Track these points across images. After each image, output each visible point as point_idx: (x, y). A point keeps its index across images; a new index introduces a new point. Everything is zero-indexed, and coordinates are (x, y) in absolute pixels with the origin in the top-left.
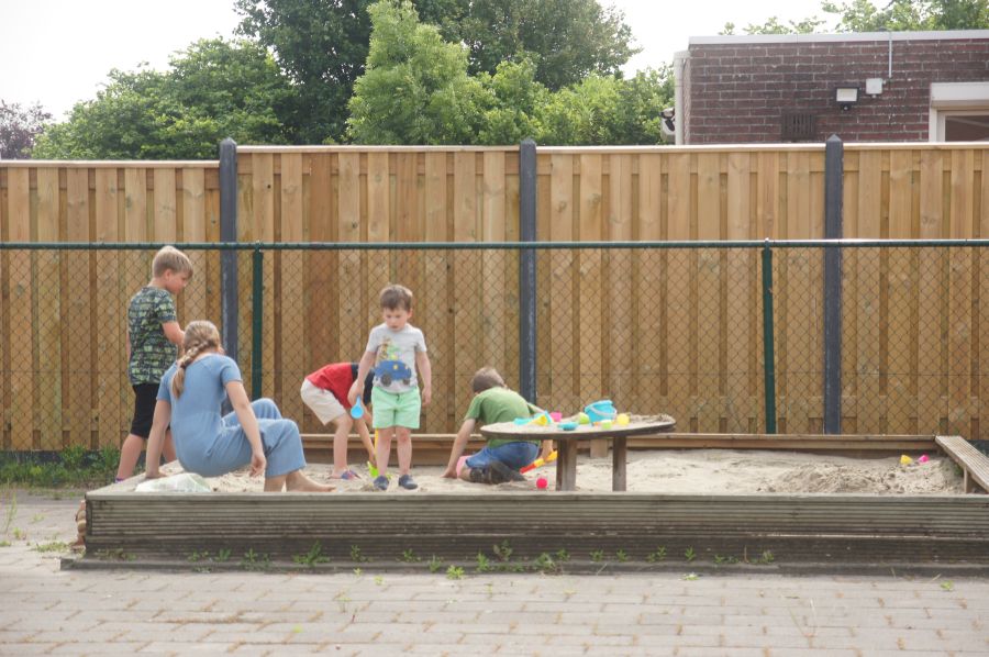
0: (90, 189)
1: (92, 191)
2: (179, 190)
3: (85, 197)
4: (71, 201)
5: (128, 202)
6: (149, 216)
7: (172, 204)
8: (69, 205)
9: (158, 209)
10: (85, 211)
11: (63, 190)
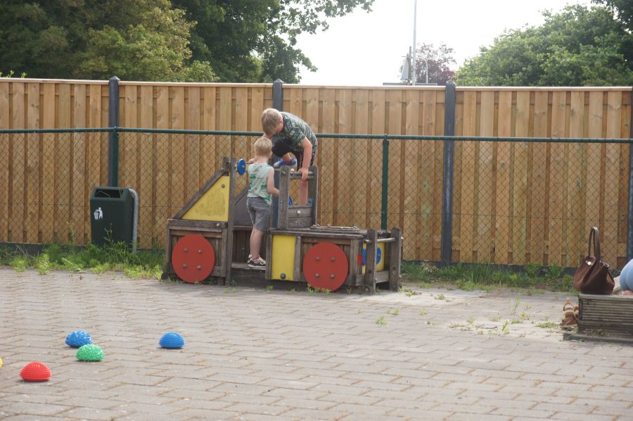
0: (549, 105)
1: (550, 105)
2: (605, 105)
3: (546, 109)
4: (537, 112)
5: (572, 113)
6: (585, 122)
7: (600, 114)
8: (536, 114)
9: (591, 117)
10: (545, 118)
11: (532, 105)
